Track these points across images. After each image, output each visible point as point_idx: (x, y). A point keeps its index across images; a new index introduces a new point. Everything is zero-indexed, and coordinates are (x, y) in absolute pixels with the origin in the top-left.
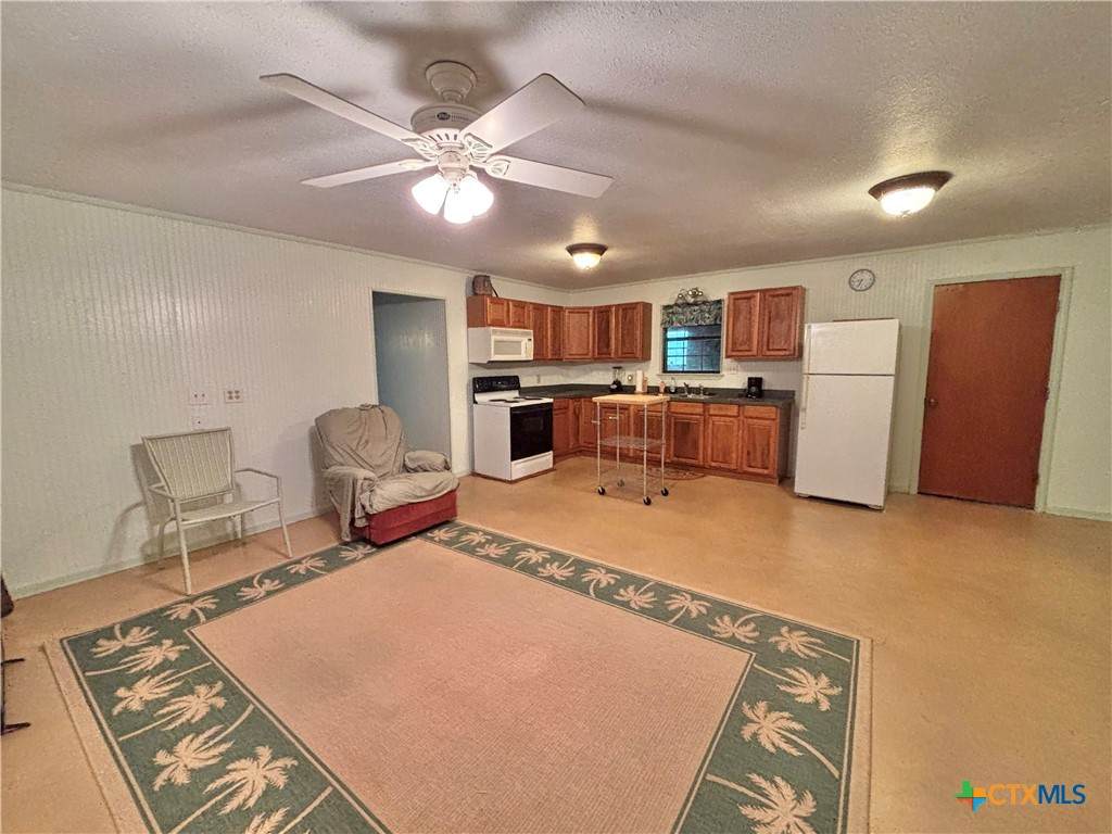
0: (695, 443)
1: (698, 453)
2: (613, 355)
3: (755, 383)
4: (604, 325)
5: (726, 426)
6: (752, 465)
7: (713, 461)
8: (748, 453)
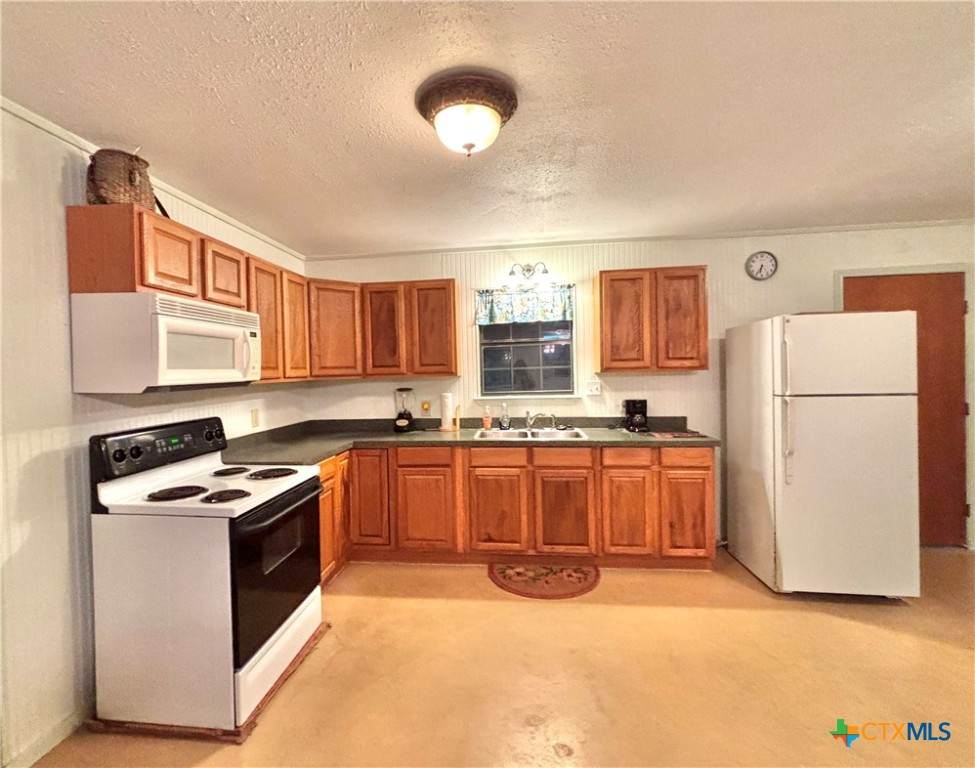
0: (582, 516)
1: (587, 534)
2: (403, 368)
3: (635, 408)
4: (384, 316)
5: (633, 482)
6: (678, 544)
7: (613, 545)
8: (672, 526)
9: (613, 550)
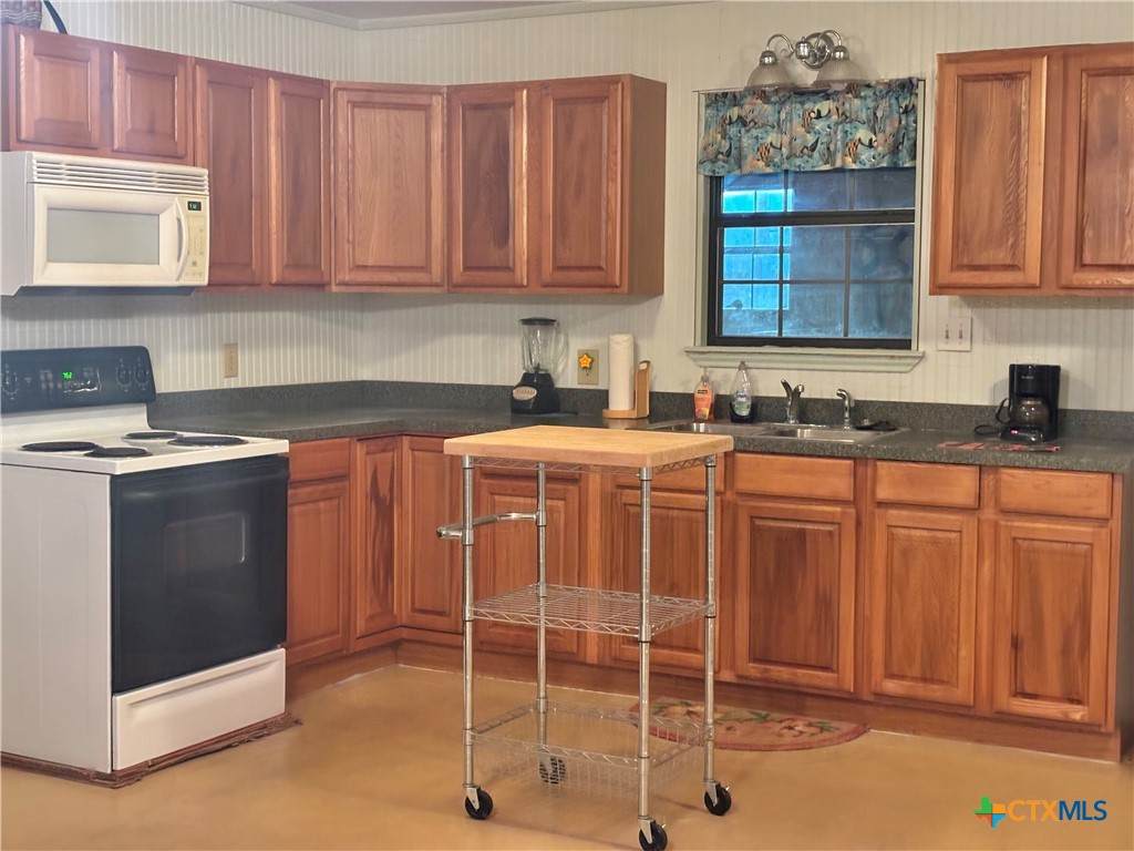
0: (826, 606)
2: (521, 275)
3: (1036, 384)
5: (935, 542)
6: (1028, 689)
7: (890, 676)
8: (1016, 644)
9: (891, 686)
